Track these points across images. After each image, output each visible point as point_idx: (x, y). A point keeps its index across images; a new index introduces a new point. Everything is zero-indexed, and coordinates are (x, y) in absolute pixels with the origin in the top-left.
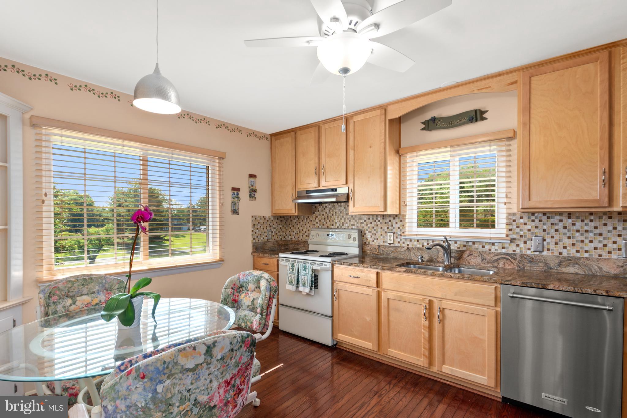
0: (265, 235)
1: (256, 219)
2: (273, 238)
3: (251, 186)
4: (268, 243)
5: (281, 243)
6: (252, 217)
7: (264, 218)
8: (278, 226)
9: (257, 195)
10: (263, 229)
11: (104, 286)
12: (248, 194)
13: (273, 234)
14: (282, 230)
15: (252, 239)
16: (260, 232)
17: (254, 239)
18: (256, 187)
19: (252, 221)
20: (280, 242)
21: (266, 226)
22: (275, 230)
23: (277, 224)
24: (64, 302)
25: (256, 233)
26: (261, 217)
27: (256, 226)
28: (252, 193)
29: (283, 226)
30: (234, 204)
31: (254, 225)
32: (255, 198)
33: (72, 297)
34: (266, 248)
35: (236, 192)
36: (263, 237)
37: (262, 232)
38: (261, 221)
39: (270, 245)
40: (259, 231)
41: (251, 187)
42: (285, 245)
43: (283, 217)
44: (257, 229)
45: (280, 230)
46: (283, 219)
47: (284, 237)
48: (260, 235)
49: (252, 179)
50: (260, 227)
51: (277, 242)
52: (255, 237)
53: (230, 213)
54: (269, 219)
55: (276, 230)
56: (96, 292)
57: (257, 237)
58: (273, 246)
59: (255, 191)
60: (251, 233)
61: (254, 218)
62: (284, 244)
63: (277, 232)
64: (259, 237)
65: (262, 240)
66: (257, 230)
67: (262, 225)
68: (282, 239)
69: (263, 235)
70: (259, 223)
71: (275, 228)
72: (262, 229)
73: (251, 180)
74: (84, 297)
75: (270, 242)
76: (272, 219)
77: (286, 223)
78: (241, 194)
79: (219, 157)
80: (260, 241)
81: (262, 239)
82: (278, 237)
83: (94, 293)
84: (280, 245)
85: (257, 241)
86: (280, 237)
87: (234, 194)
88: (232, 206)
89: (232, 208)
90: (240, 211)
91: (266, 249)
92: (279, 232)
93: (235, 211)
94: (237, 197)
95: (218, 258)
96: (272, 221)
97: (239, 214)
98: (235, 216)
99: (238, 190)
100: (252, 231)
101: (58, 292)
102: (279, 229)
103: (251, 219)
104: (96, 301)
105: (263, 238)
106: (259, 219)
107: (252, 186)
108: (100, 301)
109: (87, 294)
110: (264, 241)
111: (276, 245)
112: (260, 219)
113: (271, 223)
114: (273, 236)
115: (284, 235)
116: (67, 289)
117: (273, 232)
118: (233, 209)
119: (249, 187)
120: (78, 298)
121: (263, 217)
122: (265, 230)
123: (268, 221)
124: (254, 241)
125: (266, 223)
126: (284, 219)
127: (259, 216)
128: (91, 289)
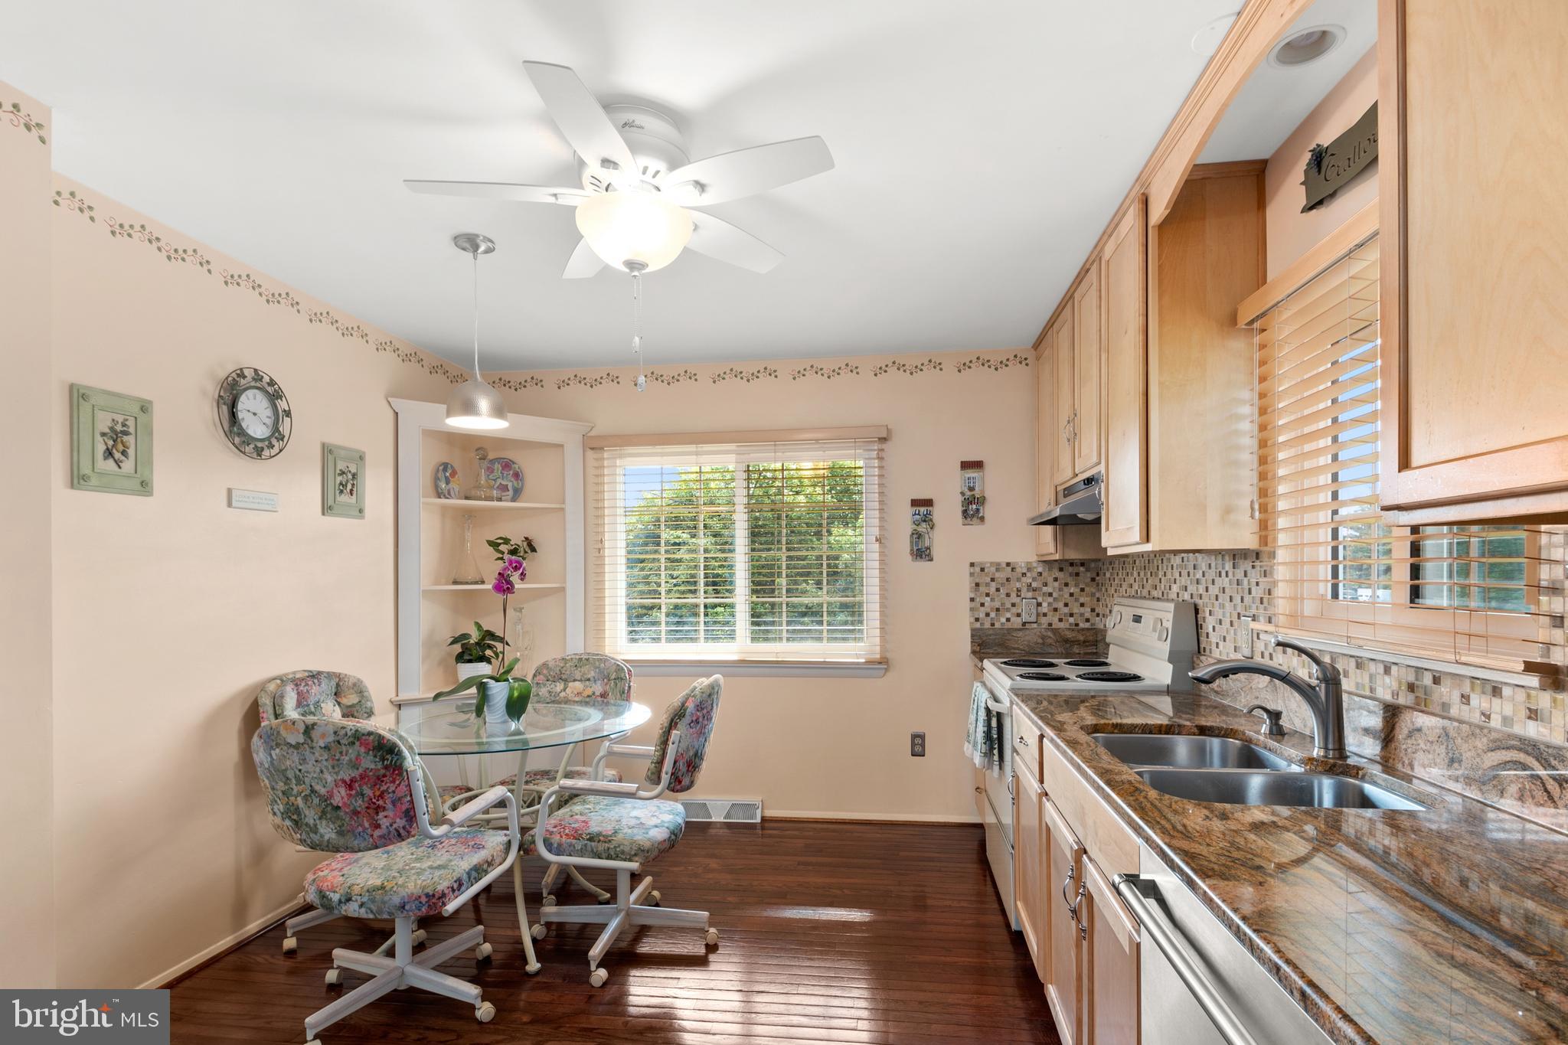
0: (1014, 610)
1: (982, 570)
2: (1044, 621)
3: (966, 490)
4: (1020, 634)
5: (1069, 635)
6: (972, 565)
7: (1009, 569)
8: (1060, 590)
9: (988, 511)
10: (1008, 595)
11: (601, 672)
12: (959, 509)
13: (1045, 608)
14: (1077, 600)
15: (973, 620)
16: (997, 604)
17: (977, 620)
18: (983, 491)
19: (972, 574)
20: (1067, 633)
21: (1019, 590)
22: (1050, 600)
23: (1056, 584)
24: (552, 686)
25: (982, 605)
26: (998, 564)
27: (983, 589)
28: (973, 507)
29: (1082, 590)
30: (917, 536)
31: (977, 585)
32: (982, 519)
33: (565, 680)
34: (1016, 646)
35: (923, 510)
36: (1008, 615)
37: (1003, 604)
38: (1001, 576)
39: (1027, 638)
40: (992, 600)
41: (968, 493)
42: (1084, 642)
43: (1082, 564)
44: (988, 595)
45: (1069, 600)
46: (1082, 569)
47: (1088, 620)
48: (998, 610)
49: (971, 474)
50: (998, 590)
51: (1055, 631)
52: (982, 615)
53: (910, 558)
54: (1029, 569)
55: (1055, 599)
56: (592, 679)
57: (988, 615)
58: (1040, 641)
59: (981, 501)
60: (968, 604)
61: (978, 569)
62: (1082, 638)
63: (1060, 605)
64: (993, 615)
65: (1002, 624)
66: (988, 599)
67: (1003, 585)
68: (1077, 625)
69: (1008, 610)
70: (993, 580)
71: (1050, 595)
72: (1003, 596)
73: (967, 476)
74: (577, 683)
75: (1028, 632)
76: (1040, 570)
77: (1093, 580)
78: (938, 513)
79: (879, 439)
80: (997, 625)
81: (1003, 620)
82: (1061, 620)
83: (589, 680)
84: (1067, 641)
85: (987, 625)
86: (1071, 620)
87: (919, 514)
88: (911, 542)
89: (912, 545)
90: (935, 553)
91: (1014, 649)
92: (1066, 605)
93: (922, 553)
94: (927, 519)
95: (878, 656)
96: (1040, 574)
97: (931, 560)
98: (923, 564)
99: (928, 503)
100: (972, 600)
101: (545, 672)
102: (1067, 596)
103: (967, 569)
104: (589, 692)
105: (1008, 620)
106: (993, 569)
107: (971, 489)
108: (594, 694)
109: (581, 680)
110: (1009, 625)
111: (1049, 641)
112: (997, 570)
113: (1034, 579)
114: (1045, 615)
115: (1088, 615)
116: (558, 669)
117: (1045, 605)
118: (915, 548)
119: (963, 494)
120: (571, 684)
121: (1008, 564)
122: (1014, 598)
123: (1024, 574)
124: (978, 625)
125: (1018, 580)
126: (1088, 570)
127: (991, 563)
128: (584, 674)
